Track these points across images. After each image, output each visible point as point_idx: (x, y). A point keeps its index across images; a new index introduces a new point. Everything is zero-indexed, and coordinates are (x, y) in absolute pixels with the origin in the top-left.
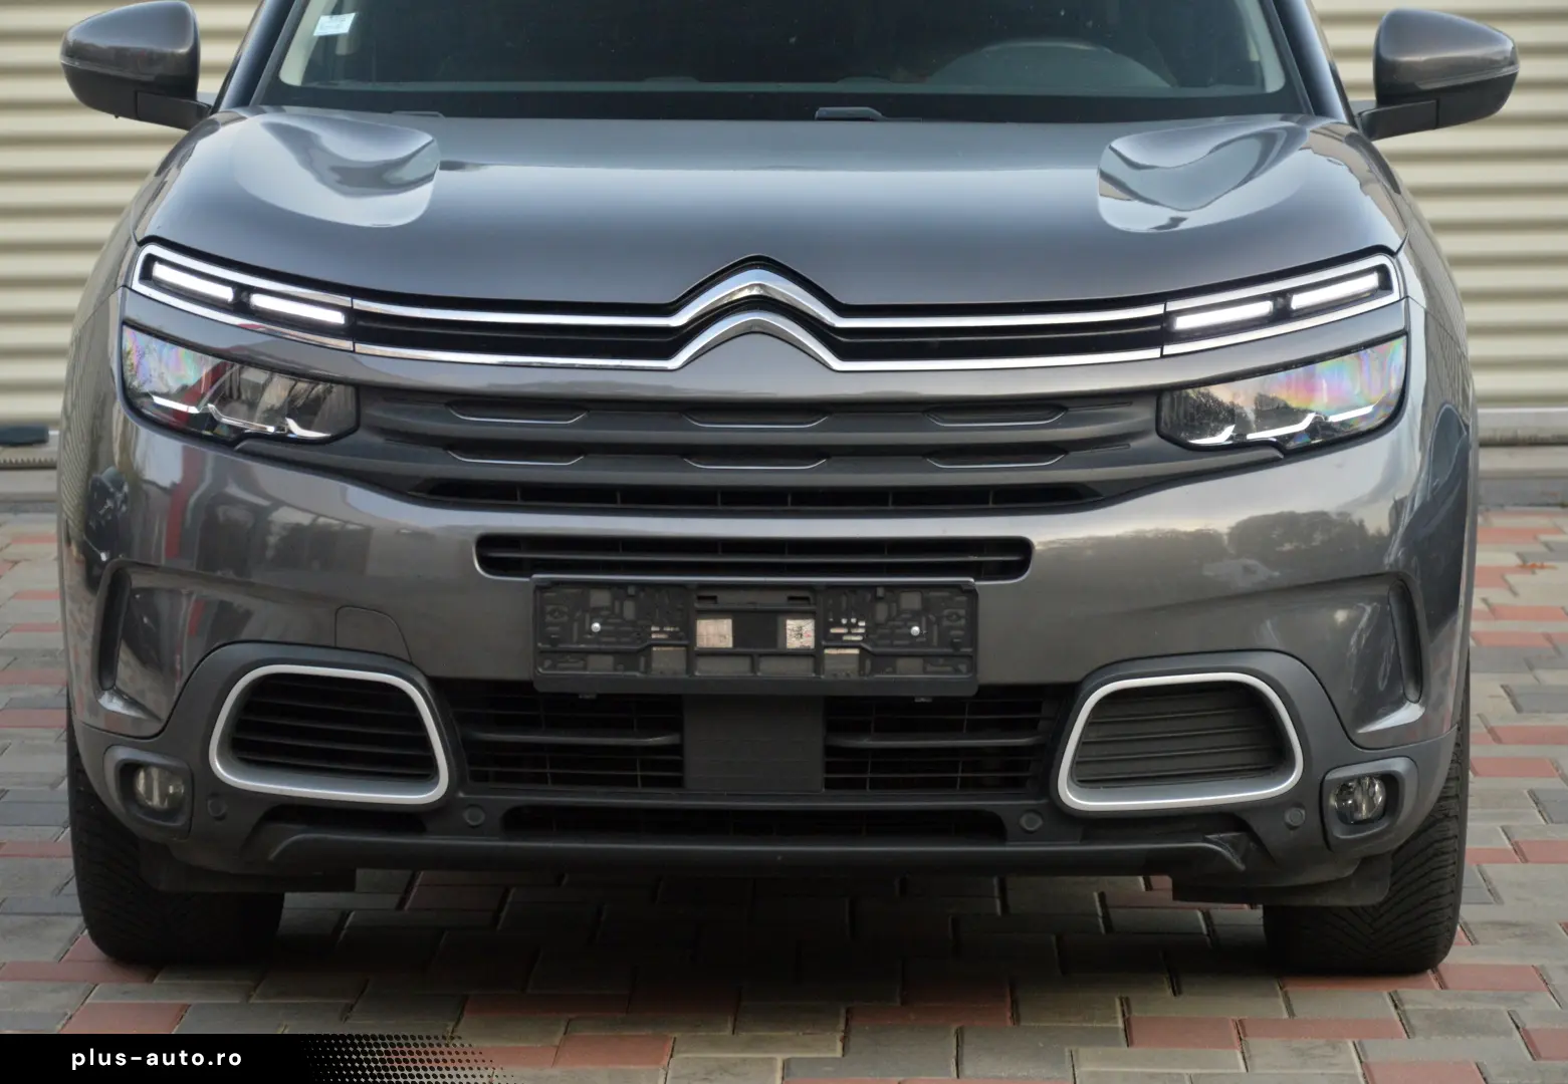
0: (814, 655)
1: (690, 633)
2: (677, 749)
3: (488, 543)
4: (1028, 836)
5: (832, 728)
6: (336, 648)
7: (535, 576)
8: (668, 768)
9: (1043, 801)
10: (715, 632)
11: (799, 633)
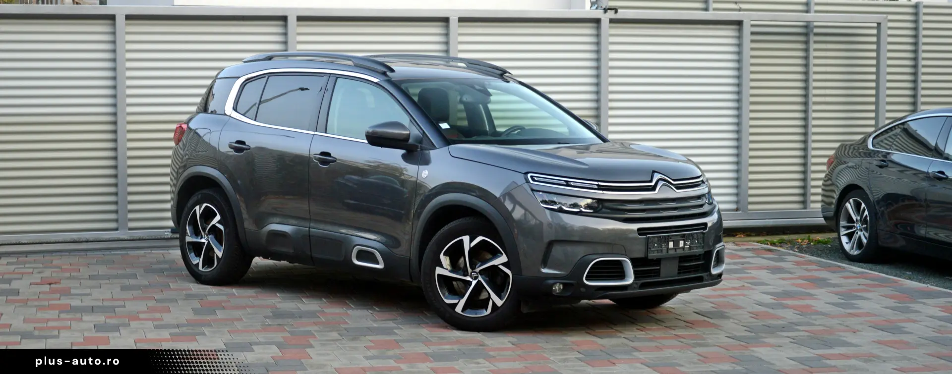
0: (683, 248)
1: (668, 245)
2: (659, 270)
3: (639, 229)
4: (707, 280)
5: (680, 262)
6: (612, 254)
7: (648, 236)
8: (657, 273)
9: (708, 273)
10: (671, 245)
11: (681, 243)
